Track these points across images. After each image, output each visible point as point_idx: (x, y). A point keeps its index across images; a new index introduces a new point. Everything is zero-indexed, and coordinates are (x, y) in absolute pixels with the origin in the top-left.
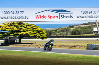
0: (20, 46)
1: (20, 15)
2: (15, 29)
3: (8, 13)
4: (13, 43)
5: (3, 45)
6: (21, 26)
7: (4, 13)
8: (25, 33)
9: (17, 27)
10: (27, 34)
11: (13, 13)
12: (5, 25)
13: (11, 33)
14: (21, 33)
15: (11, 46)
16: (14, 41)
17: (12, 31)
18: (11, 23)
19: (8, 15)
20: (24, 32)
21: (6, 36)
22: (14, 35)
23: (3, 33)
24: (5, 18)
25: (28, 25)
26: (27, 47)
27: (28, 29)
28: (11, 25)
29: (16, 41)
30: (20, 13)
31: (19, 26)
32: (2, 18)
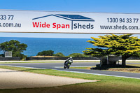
0: (125, 70)
1: (133, 24)
2: (118, 44)
4: (114, 65)
6: (127, 41)
7: (110, 20)
8: (132, 51)
9: (120, 42)
10: (134, 53)
11: (122, 20)
12: (103, 38)
13: (111, 51)
14: (127, 51)
15: (111, 70)
16: (115, 62)
17: (113, 48)
19: (115, 24)
20: (131, 49)
21: (104, 54)
22: (116, 54)
23: (100, 50)
25: (137, 40)
26: (135, 71)
27: (137, 45)
28: (112, 39)
29: (117, 63)
30: (133, 21)
31: (124, 40)
32: (106, 27)
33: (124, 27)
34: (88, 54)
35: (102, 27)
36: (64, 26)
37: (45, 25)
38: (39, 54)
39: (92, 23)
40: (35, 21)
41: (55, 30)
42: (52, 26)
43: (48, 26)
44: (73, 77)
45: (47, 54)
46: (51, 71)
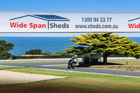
0: (105, 67)
1: (106, 23)
2: (99, 42)
3: (90, 20)
4: (96, 62)
5: (81, 65)
6: (107, 39)
7: (84, 20)
8: (112, 49)
9: (101, 40)
10: (115, 50)
11: (96, 20)
12: (85, 37)
13: (93, 49)
14: (107, 49)
15: (92, 67)
16: (97, 60)
18: (93, 34)
19: (89, 23)
20: (112, 47)
21: (85, 52)
22: (97, 52)
24: (85, 27)
25: (118, 38)
26: (115, 69)
27: (117, 43)
28: (93, 37)
29: (99, 60)
30: (106, 20)
31: (104, 38)
32: (81, 27)
33: (98, 26)
34: (70, 52)
35: (77, 27)
36: (40, 26)
37: (22, 26)
38: (26, 53)
39: (67, 23)
40: (12, 22)
41: (32, 30)
42: (29, 26)
43: (25, 26)
44: (46, 74)
45: (35, 53)
46: (28, 69)
